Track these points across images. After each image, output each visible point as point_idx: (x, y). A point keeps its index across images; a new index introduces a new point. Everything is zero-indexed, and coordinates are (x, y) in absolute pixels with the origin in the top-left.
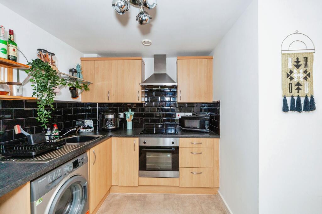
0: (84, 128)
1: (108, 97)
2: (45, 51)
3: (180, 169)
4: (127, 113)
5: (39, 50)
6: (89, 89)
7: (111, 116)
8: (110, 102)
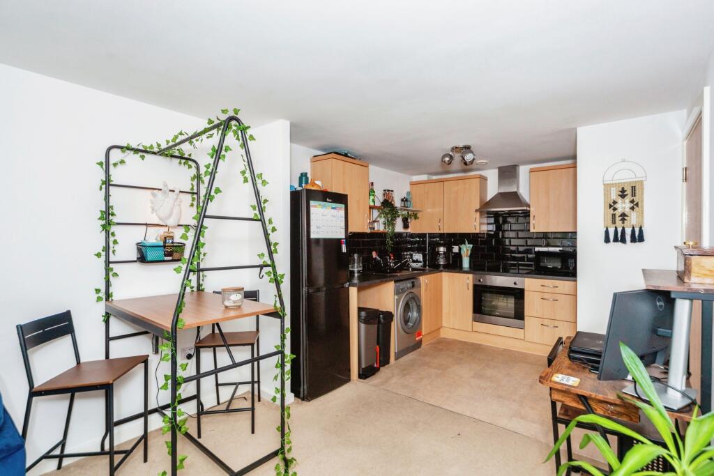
0: (414, 261)
1: (439, 226)
2: (388, 191)
3: (526, 318)
4: (463, 246)
5: (385, 190)
6: (418, 218)
7: (442, 249)
8: (442, 232)
